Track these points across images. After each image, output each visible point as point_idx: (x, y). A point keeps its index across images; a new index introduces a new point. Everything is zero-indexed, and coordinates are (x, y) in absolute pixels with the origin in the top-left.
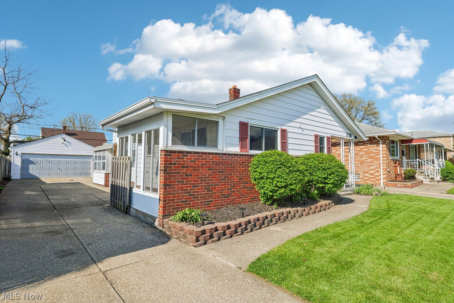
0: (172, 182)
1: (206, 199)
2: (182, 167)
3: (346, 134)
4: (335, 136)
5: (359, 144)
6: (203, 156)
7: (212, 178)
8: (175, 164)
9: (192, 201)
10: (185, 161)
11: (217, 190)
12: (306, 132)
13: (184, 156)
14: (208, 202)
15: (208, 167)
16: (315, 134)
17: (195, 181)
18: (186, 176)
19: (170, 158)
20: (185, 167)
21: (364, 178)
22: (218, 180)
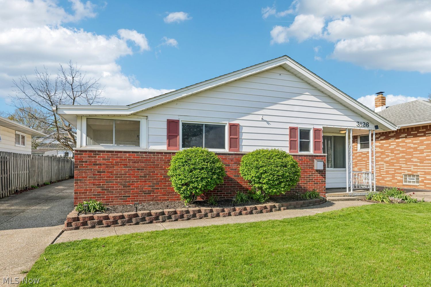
0: (83, 177)
1: (121, 194)
2: (94, 165)
3: (357, 124)
4: (333, 127)
5: (418, 135)
6: (118, 155)
7: (129, 174)
8: (86, 162)
9: (105, 195)
10: (96, 159)
11: (135, 187)
12: (273, 125)
13: (95, 154)
14: (124, 197)
15: (124, 165)
16: (290, 127)
17: (109, 177)
18: (98, 172)
19: (81, 157)
20: (97, 165)
21: (425, 181)
22: (137, 177)
